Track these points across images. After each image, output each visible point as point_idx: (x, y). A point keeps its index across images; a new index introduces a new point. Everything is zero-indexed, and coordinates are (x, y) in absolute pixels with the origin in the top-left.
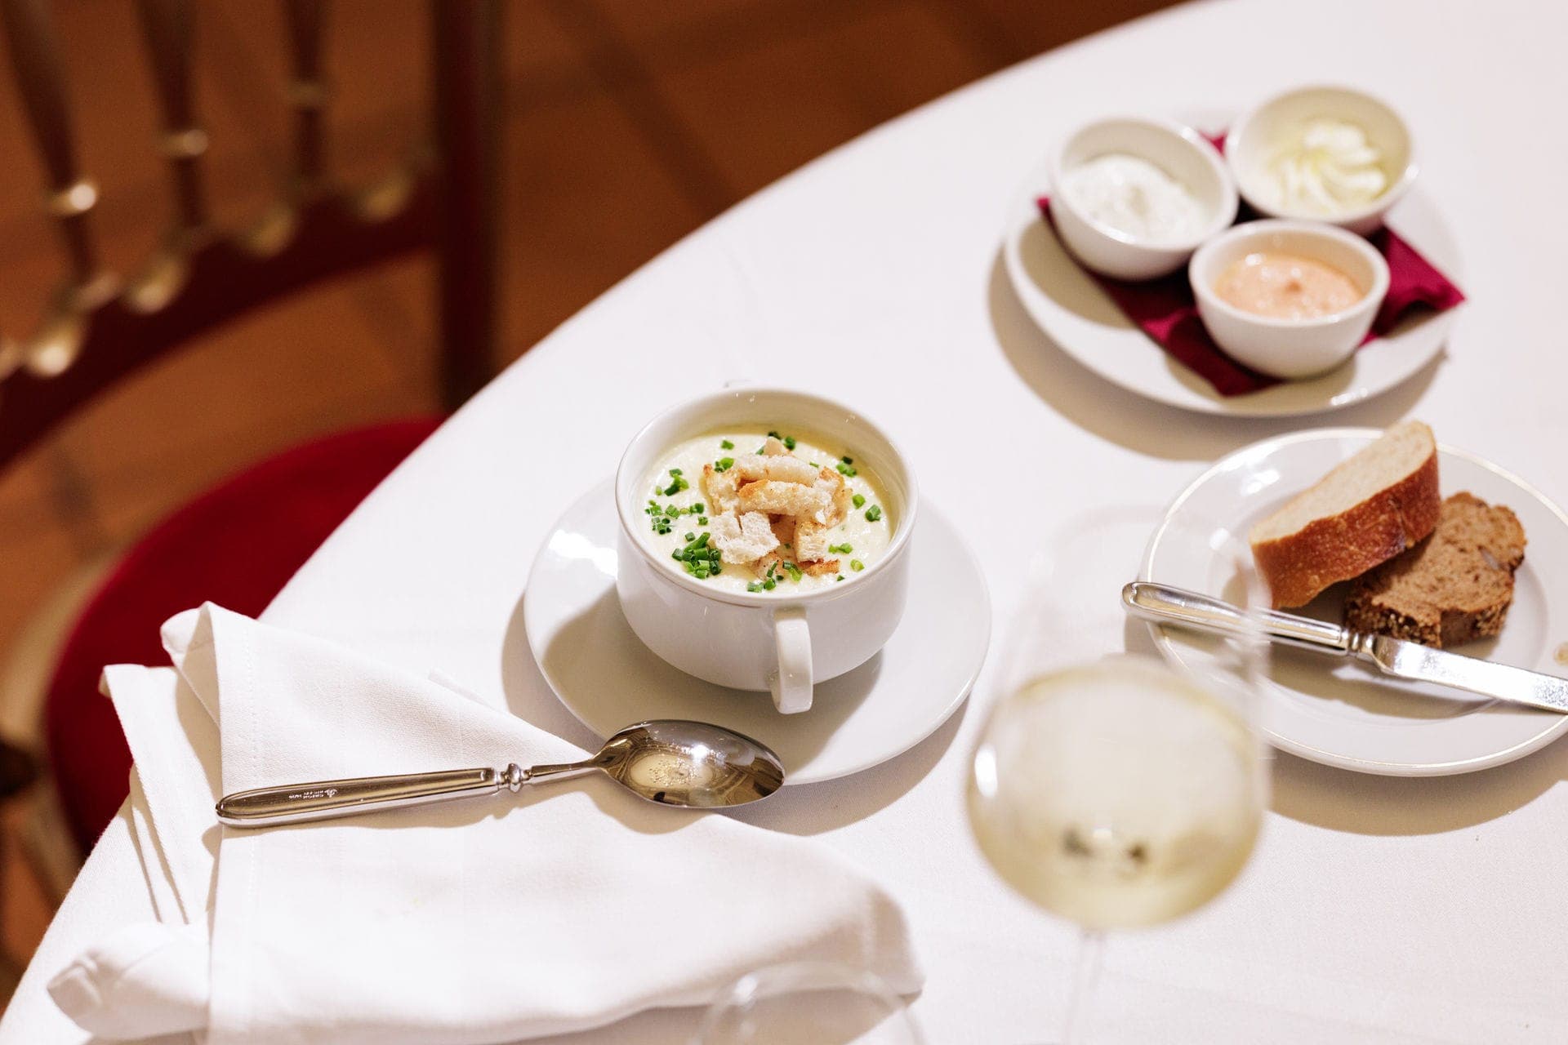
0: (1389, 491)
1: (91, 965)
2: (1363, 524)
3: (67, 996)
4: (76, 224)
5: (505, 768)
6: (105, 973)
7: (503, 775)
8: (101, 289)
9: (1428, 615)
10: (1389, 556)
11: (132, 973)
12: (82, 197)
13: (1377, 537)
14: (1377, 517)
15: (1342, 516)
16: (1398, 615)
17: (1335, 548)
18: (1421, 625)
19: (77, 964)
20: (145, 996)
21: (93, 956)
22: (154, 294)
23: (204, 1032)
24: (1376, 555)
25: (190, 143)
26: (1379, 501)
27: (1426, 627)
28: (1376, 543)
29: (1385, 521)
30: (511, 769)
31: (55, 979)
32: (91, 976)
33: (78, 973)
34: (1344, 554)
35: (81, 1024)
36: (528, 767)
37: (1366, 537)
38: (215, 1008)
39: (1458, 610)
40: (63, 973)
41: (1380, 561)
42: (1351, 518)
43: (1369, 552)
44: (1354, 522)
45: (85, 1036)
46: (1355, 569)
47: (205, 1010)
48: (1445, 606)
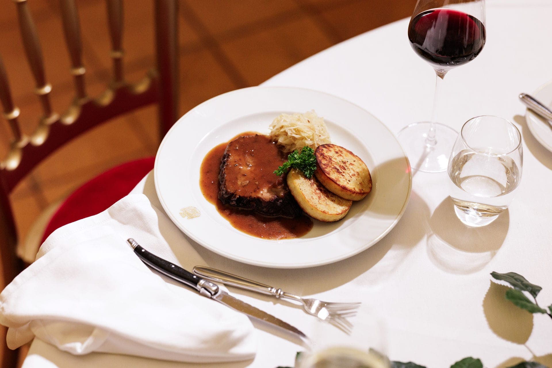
4: (45, 98)
8: (54, 118)
12: (47, 89)
22: (70, 120)
25: (81, 71)
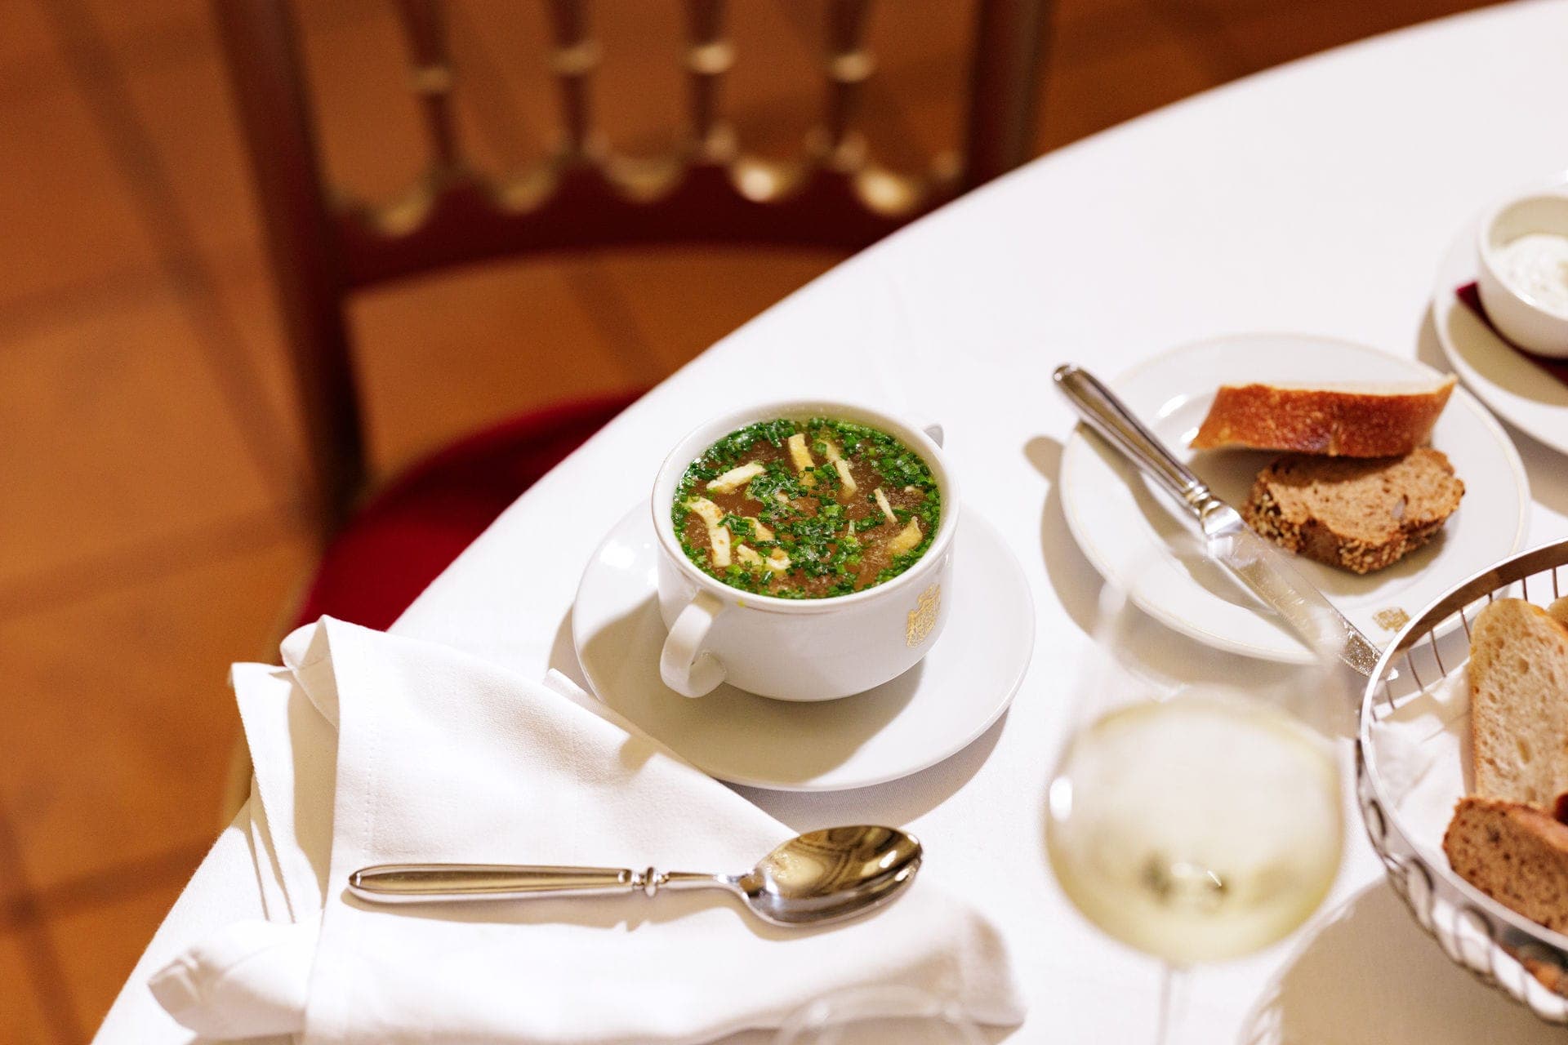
0: (1337, 396)
1: (192, 964)
2: (1294, 409)
3: (169, 993)
5: (644, 870)
6: (205, 972)
7: (642, 876)
9: (1295, 514)
10: (1299, 447)
11: (233, 973)
13: (1300, 426)
14: (1312, 410)
15: (1280, 392)
16: (1271, 499)
17: (1257, 415)
18: (1283, 517)
19: (178, 962)
20: (245, 998)
21: (195, 955)
23: (301, 1035)
24: (1286, 440)
26: (1323, 400)
27: (1286, 522)
28: (1294, 430)
29: (1317, 418)
30: (650, 871)
31: (156, 976)
32: (191, 974)
33: (178, 971)
34: (1260, 424)
35: (182, 1021)
36: (665, 871)
37: (1288, 420)
38: (313, 1014)
39: (1325, 526)
40: (164, 971)
41: (1286, 447)
42: (1287, 398)
43: (1283, 434)
44: (1286, 403)
45: (189, 1035)
46: (1260, 441)
47: (301, 1015)
48: (1317, 516)
